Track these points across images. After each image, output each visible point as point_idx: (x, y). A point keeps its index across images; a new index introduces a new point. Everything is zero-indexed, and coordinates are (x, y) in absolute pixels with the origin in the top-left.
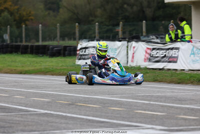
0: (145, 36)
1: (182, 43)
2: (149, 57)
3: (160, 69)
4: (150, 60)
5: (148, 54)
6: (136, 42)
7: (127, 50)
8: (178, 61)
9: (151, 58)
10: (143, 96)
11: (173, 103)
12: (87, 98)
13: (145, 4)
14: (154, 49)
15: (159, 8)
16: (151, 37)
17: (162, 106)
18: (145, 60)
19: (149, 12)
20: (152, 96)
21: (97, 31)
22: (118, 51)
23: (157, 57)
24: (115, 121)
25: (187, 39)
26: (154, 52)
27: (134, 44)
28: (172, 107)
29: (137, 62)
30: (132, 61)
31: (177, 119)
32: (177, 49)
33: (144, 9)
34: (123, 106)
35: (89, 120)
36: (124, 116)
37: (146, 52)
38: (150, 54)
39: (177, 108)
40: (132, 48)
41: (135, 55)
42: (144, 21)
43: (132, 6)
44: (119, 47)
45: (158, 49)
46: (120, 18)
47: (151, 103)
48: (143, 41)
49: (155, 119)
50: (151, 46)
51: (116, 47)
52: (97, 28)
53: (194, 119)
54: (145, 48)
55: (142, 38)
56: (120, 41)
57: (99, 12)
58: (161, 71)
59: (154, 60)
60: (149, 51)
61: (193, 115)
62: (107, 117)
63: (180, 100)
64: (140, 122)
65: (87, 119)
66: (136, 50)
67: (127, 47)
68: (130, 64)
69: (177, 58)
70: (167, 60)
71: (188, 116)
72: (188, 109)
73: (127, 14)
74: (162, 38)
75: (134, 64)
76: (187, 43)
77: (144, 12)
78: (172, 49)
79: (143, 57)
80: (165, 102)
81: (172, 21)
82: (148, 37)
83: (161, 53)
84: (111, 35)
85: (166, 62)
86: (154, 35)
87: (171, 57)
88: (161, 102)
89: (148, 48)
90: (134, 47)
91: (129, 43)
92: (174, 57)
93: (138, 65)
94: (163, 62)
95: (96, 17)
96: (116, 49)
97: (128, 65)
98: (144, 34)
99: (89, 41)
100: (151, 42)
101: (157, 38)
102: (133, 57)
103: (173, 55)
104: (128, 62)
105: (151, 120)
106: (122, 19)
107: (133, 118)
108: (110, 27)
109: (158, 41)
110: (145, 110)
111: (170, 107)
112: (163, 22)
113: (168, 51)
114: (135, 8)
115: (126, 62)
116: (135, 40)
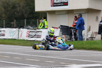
0: (26, 26)
1: (43, 29)
2: (28, 35)
3: (33, 41)
4: (29, 37)
5: (28, 34)
6: (23, 28)
7: (19, 32)
8: (41, 37)
9: (30, 36)
10: (28, 52)
11: (42, 56)
12: (3, 53)
13: (24, 12)
14: (30, 32)
15: (30, 14)
16: (29, 26)
17: (38, 57)
18: (27, 37)
19: (26, 16)
20: (32, 53)
21: (4, 24)
22: (14, 33)
23: (32, 35)
24: (18, 64)
25: (45, 27)
26: (31, 33)
27: (21, 29)
28: (42, 57)
29: (23, 37)
30: (21, 37)
31: (45, 62)
32: (41, 32)
33: (24, 14)
34: (20, 57)
35: (6, 63)
36: (21, 61)
37: (27, 33)
38: (29, 34)
39: (44, 58)
40: (21, 31)
41: (22, 34)
42: (25, 20)
43: (18, 13)
44: (15, 31)
45: (32, 32)
46: (13, 18)
47: (32, 55)
48: (26, 28)
49: (35, 63)
50: (29, 30)
51: (14, 31)
52: (4, 22)
53: (53, 63)
54: (27, 32)
55: (25, 27)
56: (15, 28)
57: (4, 15)
58: (34, 42)
59: (31, 37)
60: (28, 33)
61: (52, 61)
62: (14, 62)
63: (45, 54)
64: (29, 64)
65: (5, 63)
66: (23, 32)
67: (19, 31)
68: (20, 38)
69: (41, 36)
70: (36, 36)
71: (50, 61)
72: (49, 58)
73: (16, 16)
74: (33, 27)
75: (22, 39)
76: (45, 29)
77: (23, 15)
78: (39, 32)
79: (26, 35)
80: (38, 55)
81: (38, 19)
82: (27, 26)
83: (34, 34)
84: (9, 26)
85: (36, 37)
86: (30, 26)
87: (38, 35)
88: (36, 55)
89: (28, 31)
90: (22, 31)
91: (19, 29)
92: (40, 35)
93: (24, 39)
94: (35, 37)
95: (2, 17)
96: (14, 32)
97: (19, 39)
98: (25, 25)
99: (1, 28)
100: (29, 29)
101: (31, 27)
102: (21, 35)
103: (39, 35)
104: (19, 37)
105: (34, 63)
106: (14, 18)
107: (25, 62)
108: (9, 22)
109: (32, 28)
110: (30, 59)
111: (41, 57)
112: (32, 20)
113: (37, 33)
114: (20, 14)
115: (18, 37)
116: (22, 28)
